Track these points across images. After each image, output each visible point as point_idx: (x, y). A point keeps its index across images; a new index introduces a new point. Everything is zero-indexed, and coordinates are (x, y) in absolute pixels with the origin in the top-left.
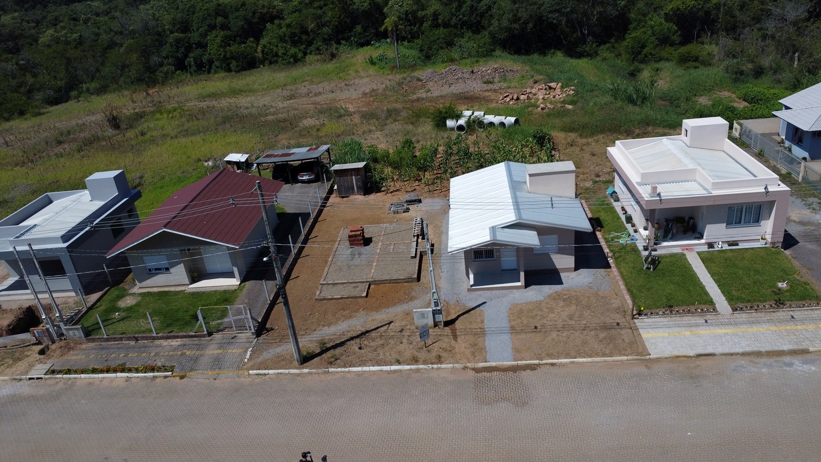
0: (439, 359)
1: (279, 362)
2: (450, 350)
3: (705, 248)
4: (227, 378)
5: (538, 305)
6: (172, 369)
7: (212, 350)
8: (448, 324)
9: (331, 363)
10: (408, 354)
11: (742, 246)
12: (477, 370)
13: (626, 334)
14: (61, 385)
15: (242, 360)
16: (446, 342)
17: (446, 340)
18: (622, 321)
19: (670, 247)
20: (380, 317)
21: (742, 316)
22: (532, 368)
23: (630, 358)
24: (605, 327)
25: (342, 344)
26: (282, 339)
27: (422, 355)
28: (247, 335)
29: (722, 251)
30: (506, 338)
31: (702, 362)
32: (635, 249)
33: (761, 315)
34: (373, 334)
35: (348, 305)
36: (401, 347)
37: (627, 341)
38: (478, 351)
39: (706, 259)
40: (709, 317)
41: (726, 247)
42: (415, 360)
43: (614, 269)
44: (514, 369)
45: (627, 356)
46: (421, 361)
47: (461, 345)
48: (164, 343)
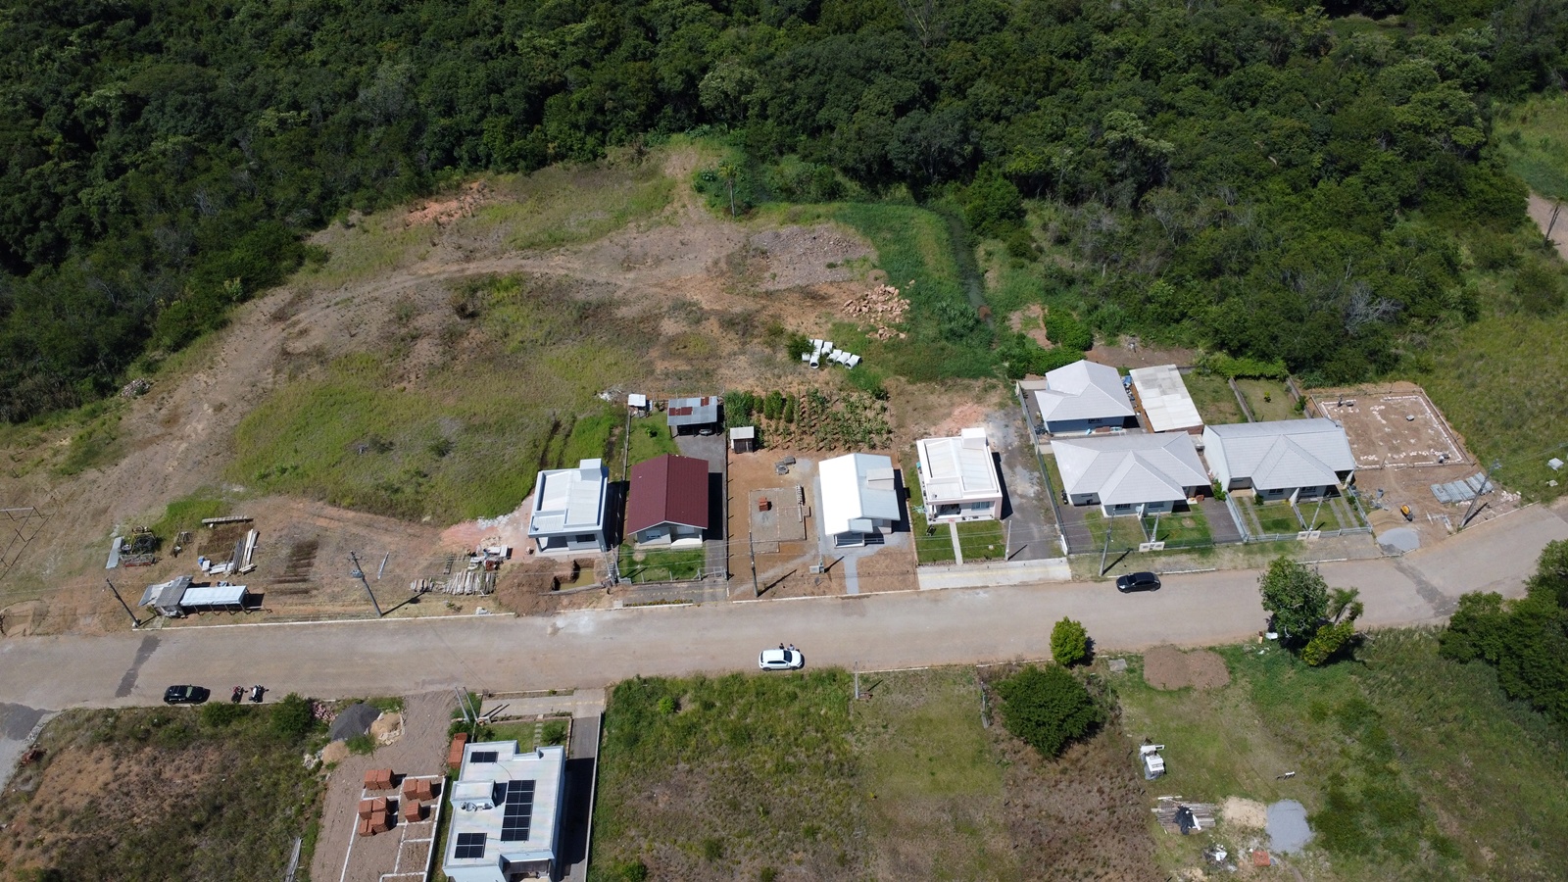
0: (824, 593)
1: (745, 596)
2: (829, 587)
3: (961, 520)
4: (722, 606)
5: (871, 558)
6: (691, 601)
7: (707, 590)
8: (827, 570)
9: (773, 596)
10: (809, 590)
11: (980, 519)
12: (843, 598)
13: (911, 577)
14: (635, 613)
15: (726, 594)
16: (826, 582)
18: (910, 569)
19: (943, 519)
20: (790, 566)
21: (967, 566)
22: (868, 596)
24: (903, 574)
25: (774, 585)
26: (742, 582)
27: (816, 591)
28: (722, 580)
29: (969, 523)
30: (855, 580)
31: (942, 593)
32: (925, 519)
33: (976, 566)
34: (789, 578)
35: (771, 559)
36: (806, 586)
37: (911, 582)
38: (843, 588)
39: (960, 528)
40: (952, 566)
41: (972, 520)
42: (813, 594)
43: (912, 533)
44: (859, 597)
45: (910, 590)
46: (816, 594)
47: (834, 584)
48: (679, 585)
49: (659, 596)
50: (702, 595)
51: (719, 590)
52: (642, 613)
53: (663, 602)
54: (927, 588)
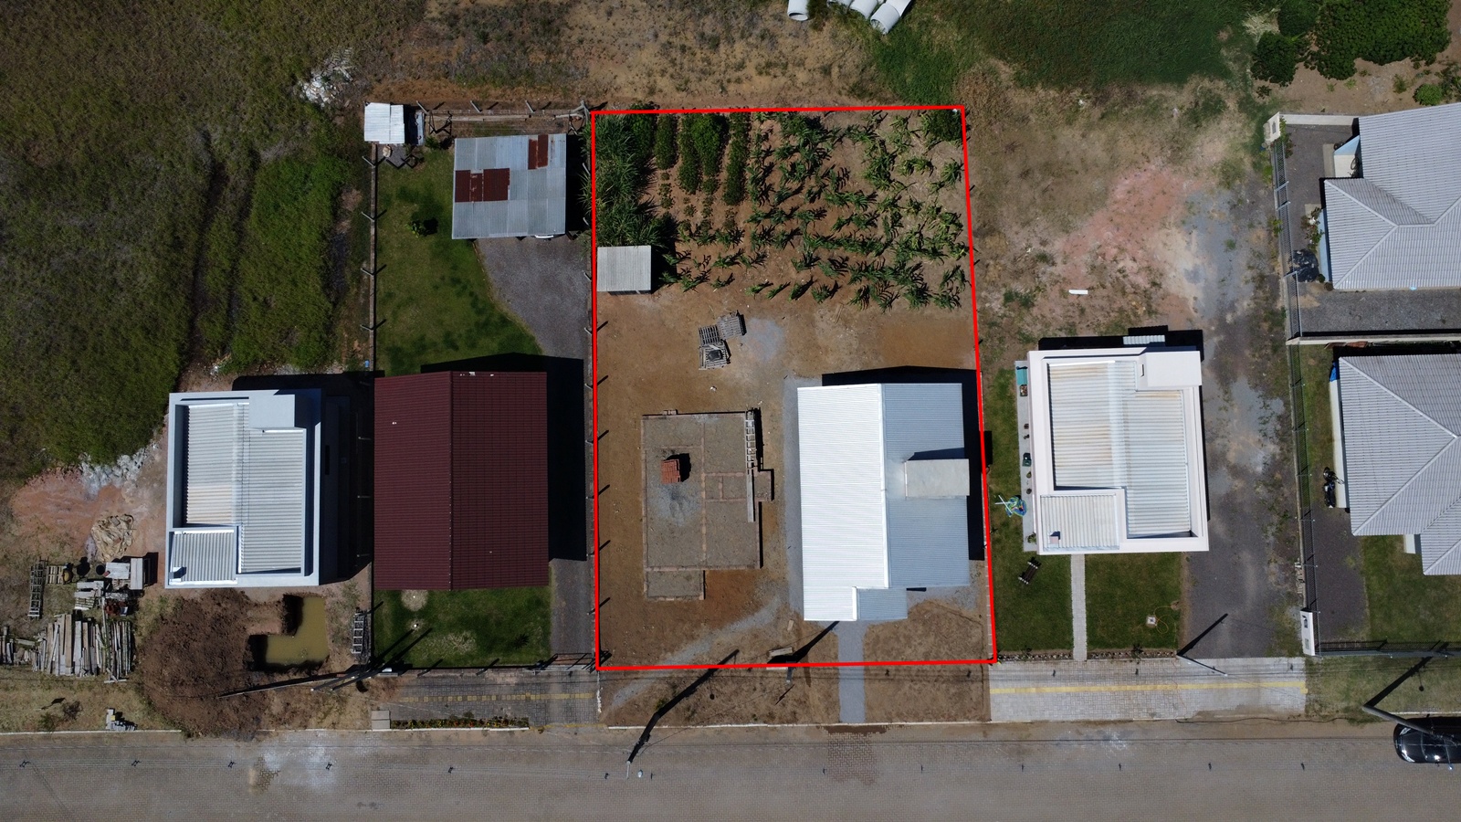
0: (794, 718)
2: (803, 702)
4: (587, 735)
6: (524, 723)
7: (557, 695)
9: (690, 720)
10: (763, 708)
12: (831, 730)
13: (975, 687)
14: (416, 743)
15: (595, 711)
16: (799, 689)
17: (800, 686)
18: (976, 667)
20: (725, 641)
21: (1094, 665)
22: (882, 730)
23: (972, 722)
24: (959, 678)
25: (693, 690)
26: (627, 675)
27: (777, 709)
28: (587, 669)
30: (859, 687)
31: (1034, 731)
32: (1019, 531)
33: (1112, 668)
34: (724, 671)
35: (686, 617)
36: (755, 696)
37: (974, 700)
38: (832, 704)
39: (1093, 565)
40: (1062, 664)
42: (771, 717)
44: (865, 730)
45: (970, 720)
46: (777, 719)
47: (815, 692)
48: (499, 678)
49: (459, 702)
50: (545, 707)
51: (582, 696)
52: (428, 743)
53: (469, 721)
54: (1006, 720)
